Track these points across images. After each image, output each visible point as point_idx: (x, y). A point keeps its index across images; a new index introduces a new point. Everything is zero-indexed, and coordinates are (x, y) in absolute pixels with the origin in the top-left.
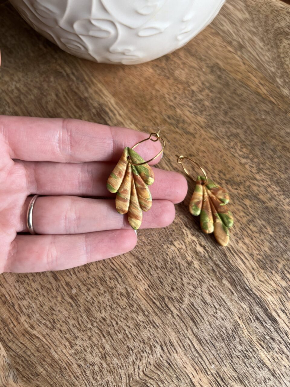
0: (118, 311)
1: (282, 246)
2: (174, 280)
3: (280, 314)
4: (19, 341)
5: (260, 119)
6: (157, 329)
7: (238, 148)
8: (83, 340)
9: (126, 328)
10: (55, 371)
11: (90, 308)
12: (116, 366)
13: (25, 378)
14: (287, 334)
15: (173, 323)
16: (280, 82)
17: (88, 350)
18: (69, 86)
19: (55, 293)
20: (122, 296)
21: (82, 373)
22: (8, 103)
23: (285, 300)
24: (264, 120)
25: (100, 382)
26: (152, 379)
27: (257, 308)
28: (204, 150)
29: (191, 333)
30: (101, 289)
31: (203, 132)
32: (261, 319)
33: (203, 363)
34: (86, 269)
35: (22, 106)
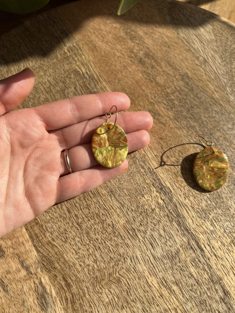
0: (106, 235)
1: (214, 204)
2: (142, 219)
3: (206, 247)
4: (45, 248)
5: (211, 116)
6: (129, 248)
7: (193, 136)
8: (84, 251)
9: (110, 246)
10: (66, 267)
11: (89, 231)
12: (102, 267)
13: (48, 269)
14: (209, 259)
15: (139, 245)
16: (229, 91)
17: (87, 257)
18: (84, 82)
19: (68, 220)
20: (109, 226)
21: (82, 270)
22: (42, 91)
23: (211, 238)
24: (214, 117)
25: (92, 276)
26: (124, 277)
27: (193, 242)
28: (171, 135)
29: (150, 253)
30: (97, 220)
31: (171, 123)
32: (194, 249)
33: (155, 271)
34: (88, 207)
35: (51, 94)
